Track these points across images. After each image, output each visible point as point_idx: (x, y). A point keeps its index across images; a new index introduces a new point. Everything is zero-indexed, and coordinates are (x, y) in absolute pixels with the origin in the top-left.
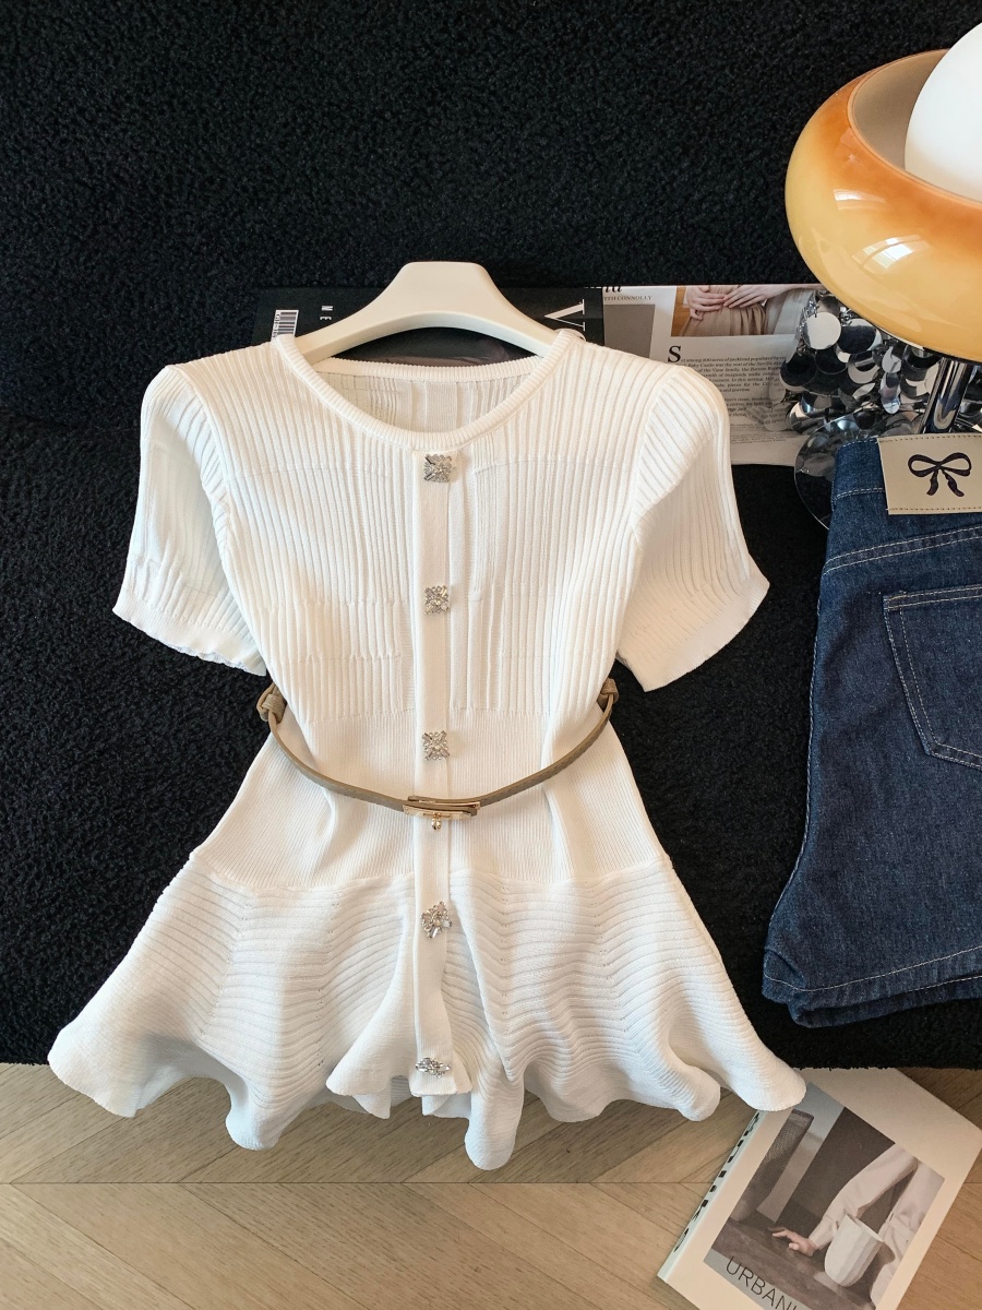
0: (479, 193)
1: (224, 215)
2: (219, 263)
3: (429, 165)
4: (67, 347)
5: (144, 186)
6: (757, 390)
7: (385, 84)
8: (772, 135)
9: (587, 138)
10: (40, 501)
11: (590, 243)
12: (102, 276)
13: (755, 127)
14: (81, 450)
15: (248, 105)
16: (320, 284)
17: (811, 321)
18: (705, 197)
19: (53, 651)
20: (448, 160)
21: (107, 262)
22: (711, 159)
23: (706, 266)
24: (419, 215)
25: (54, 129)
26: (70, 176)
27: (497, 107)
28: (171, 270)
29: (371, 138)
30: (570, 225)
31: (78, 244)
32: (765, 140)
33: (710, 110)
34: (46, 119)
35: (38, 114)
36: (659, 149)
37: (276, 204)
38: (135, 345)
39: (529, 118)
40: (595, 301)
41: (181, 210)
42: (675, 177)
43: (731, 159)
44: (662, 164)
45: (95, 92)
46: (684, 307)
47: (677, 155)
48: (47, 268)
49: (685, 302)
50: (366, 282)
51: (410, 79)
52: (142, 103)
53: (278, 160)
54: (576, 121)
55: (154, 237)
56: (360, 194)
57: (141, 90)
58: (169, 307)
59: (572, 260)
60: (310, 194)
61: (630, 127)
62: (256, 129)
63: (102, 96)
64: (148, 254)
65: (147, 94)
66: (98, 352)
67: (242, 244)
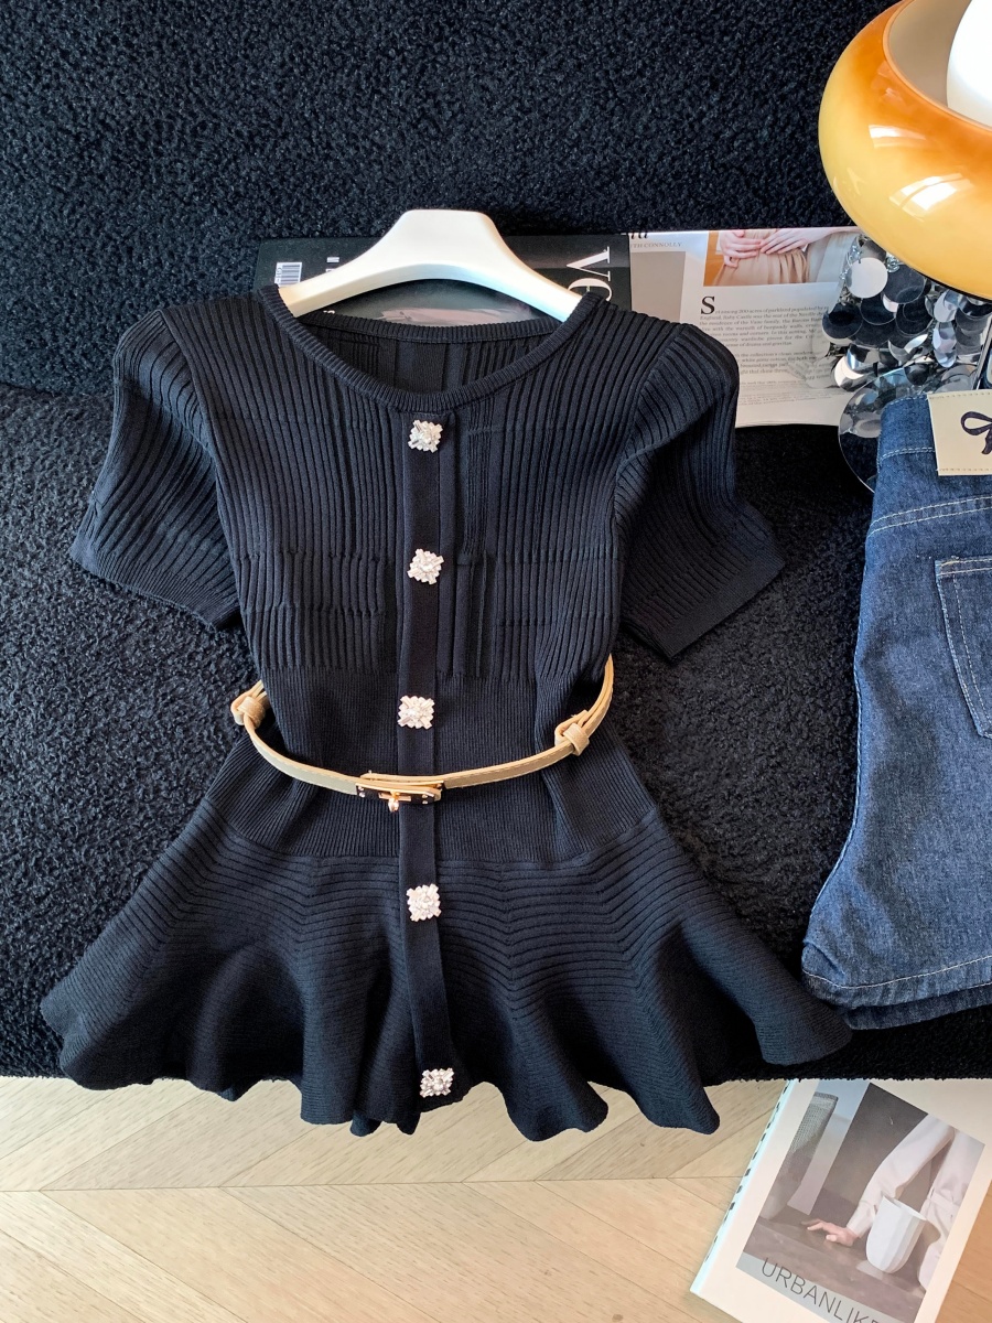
0: (491, 134)
1: (217, 163)
2: (211, 211)
3: (437, 105)
4: (51, 307)
5: (132, 134)
6: (799, 345)
7: (388, 19)
8: (807, 66)
9: (607, 72)
10: (23, 473)
11: (613, 185)
12: (88, 229)
13: (789, 57)
14: (65, 418)
15: (242, 44)
16: (322, 234)
17: (855, 266)
18: (736, 134)
19: (38, 633)
20: (458, 100)
21: (93, 215)
22: (742, 93)
23: (739, 209)
24: (428, 159)
25: (36, 74)
26: (52, 124)
27: (510, 42)
28: (161, 222)
29: (375, 78)
30: (591, 167)
31: (62, 196)
32: (800, 72)
33: (740, 41)
34: (26, 64)
35: (19, 58)
36: (685, 84)
37: (273, 150)
38: (123, 303)
39: (544, 53)
40: (622, 249)
41: (172, 158)
42: (702, 115)
43: (764, 93)
44: (689, 99)
45: (79, 34)
46: (717, 253)
47: (705, 90)
48: (29, 222)
49: (718, 248)
50: (373, 232)
51: (415, 14)
52: (129, 45)
53: (275, 102)
54: (595, 54)
55: (142, 188)
56: (365, 137)
57: (128, 31)
58: (159, 263)
59: (594, 205)
60: (310, 139)
61: (653, 61)
62: (251, 70)
63: (87, 38)
64: (137, 205)
65: (135, 34)
66: (83, 312)
67: (237, 193)
